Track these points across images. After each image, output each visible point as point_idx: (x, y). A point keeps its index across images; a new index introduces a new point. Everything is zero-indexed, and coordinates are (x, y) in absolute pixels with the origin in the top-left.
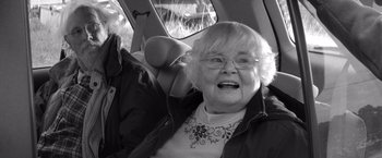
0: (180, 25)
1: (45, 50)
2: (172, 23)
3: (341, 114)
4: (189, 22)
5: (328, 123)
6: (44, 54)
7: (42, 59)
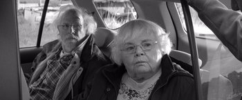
0: (114, 20)
1: (27, 36)
2: (109, 19)
3: (216, 76)
4: (119, 19)
5: (208, 83)
6: (27, 39)
7: (25, 42)
